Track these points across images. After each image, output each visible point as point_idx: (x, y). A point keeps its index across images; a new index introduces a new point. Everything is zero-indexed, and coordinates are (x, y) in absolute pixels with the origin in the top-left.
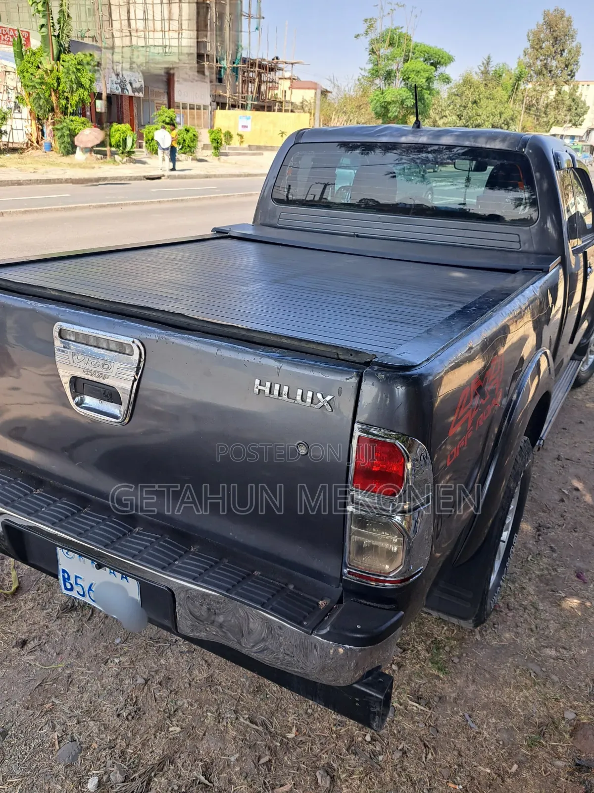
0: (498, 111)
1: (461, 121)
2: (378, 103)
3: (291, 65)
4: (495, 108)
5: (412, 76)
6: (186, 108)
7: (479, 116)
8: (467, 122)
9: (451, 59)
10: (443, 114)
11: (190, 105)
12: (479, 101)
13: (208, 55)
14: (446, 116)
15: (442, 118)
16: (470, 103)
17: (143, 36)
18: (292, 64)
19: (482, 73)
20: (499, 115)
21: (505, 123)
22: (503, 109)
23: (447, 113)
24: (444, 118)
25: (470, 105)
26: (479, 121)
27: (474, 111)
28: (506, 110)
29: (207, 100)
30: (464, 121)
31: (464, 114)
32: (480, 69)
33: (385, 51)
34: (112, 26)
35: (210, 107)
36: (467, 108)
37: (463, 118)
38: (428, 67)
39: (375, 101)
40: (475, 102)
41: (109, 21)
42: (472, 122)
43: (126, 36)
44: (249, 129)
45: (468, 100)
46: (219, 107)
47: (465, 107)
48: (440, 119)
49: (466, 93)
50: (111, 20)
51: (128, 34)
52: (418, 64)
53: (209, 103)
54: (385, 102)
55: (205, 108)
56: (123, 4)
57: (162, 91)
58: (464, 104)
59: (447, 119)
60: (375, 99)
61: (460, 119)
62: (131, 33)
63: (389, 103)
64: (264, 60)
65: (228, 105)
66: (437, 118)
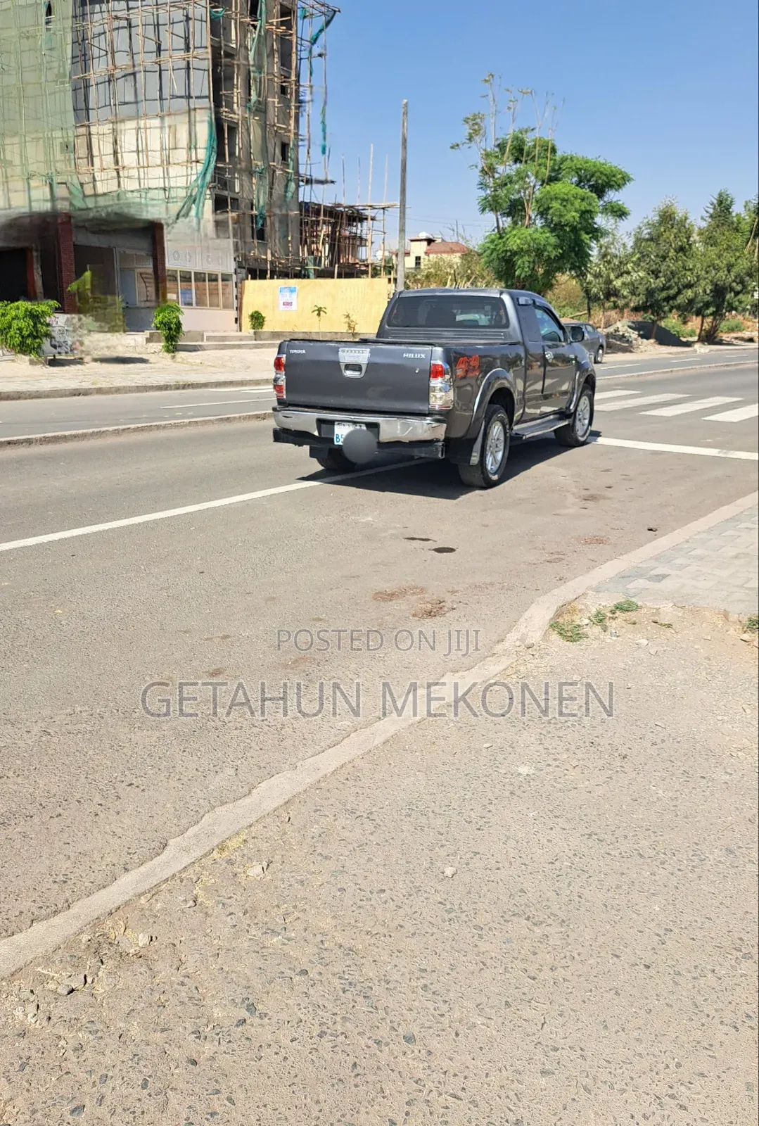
0: (725, 262)
1: (658, 280)
2: (495, 254)
3: (382, 211)
4: (719, 258)
5: (556, 205)
6: (189, 280)
7: (690, 270)
8: (669, 280)
9: (626, 179)
10: (624, 269)
11: (195, 273)
12: (687, 247)
13: (234, 200)
14: (628, 273)
15: (621, 275)
16: (672, 251)
17: (137, 176)
18: (383, 208)
19: (711, 216)
20: (725, 269)
21: (738, 280)
22: (734, 259)
23: (630, 266)
24: (625, 275)
25: (672, 253)
26: (689, 278)
27: (680, 263)
28: (739, 261)
29: (228, 265)
30: (663, 279)
31: (663, 268)
32: (707, 212)
33: (506, 168)
34: (93, 165)
35: (234, 276)
36: (667, 259)
37: (661, 275)
38: (586, 192)
39: (489, 252)
40: (681, 249)
41: (88, 158)
42: (676, 280)
43: (112, 178)
44: (294, 307)
45: (668, 246)
46: (250, 276)
47: (664, 258)
48: (617, 278)
49: (665, 236)
50: (91, 156)
51: (115, 174)
52: (566, 186)
53: (233, 271)
54: (506, 251)
55: (226, 278)
56: (108, 132)
57: (143, 253)
58: (662, 252)
59: (629, 278)
60: (488, 248)
61: (657, 277)
62: (118, 173)
63: (514, 253)
64: (339, 205)
65: (269, 272)
66: (612, 276)
